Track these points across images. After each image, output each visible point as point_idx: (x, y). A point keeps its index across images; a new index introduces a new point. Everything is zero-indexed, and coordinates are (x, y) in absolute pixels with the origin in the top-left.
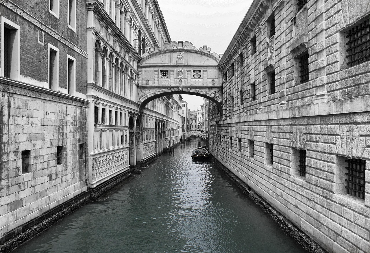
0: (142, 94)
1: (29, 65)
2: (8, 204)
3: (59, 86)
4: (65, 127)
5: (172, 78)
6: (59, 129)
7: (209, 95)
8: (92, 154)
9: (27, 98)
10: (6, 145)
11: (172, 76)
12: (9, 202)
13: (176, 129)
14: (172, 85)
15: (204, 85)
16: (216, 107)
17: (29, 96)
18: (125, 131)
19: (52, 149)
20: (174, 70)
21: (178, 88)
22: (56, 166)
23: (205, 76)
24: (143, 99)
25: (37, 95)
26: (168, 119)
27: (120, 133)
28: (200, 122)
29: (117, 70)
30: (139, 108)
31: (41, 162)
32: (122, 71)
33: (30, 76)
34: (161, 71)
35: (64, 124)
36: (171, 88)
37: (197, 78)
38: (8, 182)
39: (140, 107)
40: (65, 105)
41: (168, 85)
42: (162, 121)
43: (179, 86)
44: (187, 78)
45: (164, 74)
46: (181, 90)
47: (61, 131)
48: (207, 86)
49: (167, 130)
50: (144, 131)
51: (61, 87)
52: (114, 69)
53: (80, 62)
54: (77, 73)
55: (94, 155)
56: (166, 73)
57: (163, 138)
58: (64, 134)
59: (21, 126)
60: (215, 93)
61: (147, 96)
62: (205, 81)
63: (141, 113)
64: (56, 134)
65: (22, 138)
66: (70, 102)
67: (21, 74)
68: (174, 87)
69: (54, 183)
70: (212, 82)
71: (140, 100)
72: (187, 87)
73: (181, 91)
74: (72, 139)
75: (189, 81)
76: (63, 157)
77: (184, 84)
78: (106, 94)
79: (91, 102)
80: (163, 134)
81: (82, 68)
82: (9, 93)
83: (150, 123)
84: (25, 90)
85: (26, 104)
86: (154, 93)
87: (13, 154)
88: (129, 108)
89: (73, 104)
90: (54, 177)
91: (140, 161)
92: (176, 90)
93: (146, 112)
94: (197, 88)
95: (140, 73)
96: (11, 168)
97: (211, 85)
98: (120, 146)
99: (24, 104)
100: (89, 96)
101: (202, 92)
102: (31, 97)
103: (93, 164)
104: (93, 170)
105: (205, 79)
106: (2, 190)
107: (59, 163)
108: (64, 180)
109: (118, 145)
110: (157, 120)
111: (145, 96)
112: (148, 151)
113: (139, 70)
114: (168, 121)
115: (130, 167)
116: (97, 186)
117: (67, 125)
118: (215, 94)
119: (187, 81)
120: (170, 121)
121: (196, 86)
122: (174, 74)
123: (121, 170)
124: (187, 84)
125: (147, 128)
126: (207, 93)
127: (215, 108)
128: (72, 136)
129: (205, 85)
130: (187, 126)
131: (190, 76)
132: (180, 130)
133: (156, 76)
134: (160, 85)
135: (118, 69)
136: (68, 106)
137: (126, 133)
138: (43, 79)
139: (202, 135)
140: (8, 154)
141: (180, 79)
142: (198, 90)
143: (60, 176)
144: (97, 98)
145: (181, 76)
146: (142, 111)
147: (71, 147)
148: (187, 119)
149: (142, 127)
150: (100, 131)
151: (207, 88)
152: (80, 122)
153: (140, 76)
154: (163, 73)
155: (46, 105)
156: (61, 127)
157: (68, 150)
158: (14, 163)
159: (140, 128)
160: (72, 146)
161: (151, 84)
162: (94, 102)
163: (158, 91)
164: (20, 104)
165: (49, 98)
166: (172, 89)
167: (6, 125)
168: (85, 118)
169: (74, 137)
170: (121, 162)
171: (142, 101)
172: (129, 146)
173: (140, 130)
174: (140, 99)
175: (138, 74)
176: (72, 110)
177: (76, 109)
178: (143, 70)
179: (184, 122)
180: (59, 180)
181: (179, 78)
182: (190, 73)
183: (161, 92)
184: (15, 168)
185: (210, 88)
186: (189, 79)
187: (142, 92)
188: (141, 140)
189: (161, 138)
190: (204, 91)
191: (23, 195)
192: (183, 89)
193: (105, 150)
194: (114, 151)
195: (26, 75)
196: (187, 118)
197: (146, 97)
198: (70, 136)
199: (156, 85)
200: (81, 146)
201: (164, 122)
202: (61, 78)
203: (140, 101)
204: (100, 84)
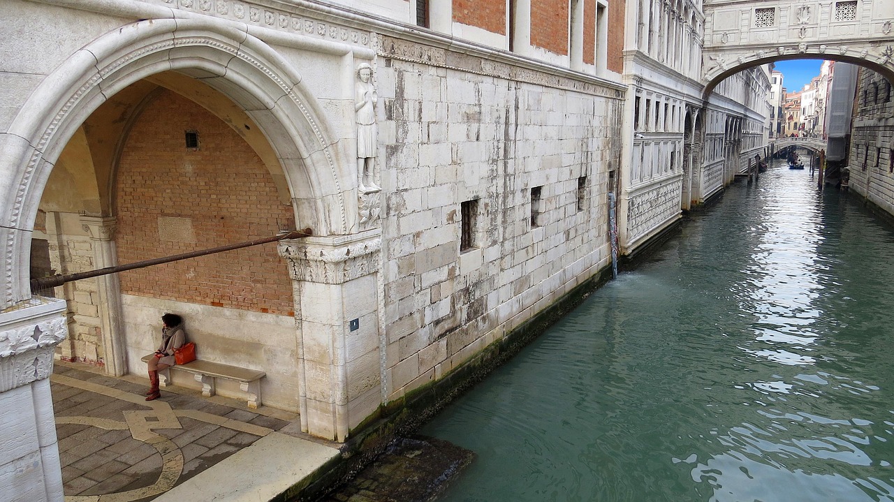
0: (711, 64)
1: (542, 25)
2: (512, 282)
3: (584, 60)
4: (590, 139)
5: (782, 26)
6: (582, 145)
7: (873, 58)
8: (629, 190)
9: (539, 89)
10: (512, 177)
11: (783, 20)
12: (513, 278)
13: (758, 132)
14: (783, 40)
15: (862, 37)
16: (882, 85)
17: (543, 86)
18: (679, 142)
19: (572, 183)
20: (787, 6)
21: (795, 46)
22: (576, 214)
23: (865, 14)
24: (713, 75)
25: (553, 82)
26: (748, 114)
27: (669, 148)
28: (809, 116)
29: (671, 17)
30: (702, 94)
31: (556, 208)
32: (679, 18)
33: (544, 47)
34: (758, 10)
35: (590, 136)
36: (778, 48)
37: (845, 20)
38: (513, 245)
39: (706, 90)
40: (591, 98)
41: (772, 42)
42: (737, 117)
43: (799, 43)
44: (819, 22)
45: (765, 18)
46: (802, 50)
47: (584, 149)
48: (869, 39)
49: (744, 137)
50: (707, 141)
51: (587, 63)
52: (667, 16)
53: (615, 9)
54: (609, 31)
55: (632, 192)
56: (769, 13)
57: (735, 153)
58: (589, 153)
59: (531, 142)
60: (889, 54)
61: (721, 68)
62: (865, 27)
63: (706, 103)
64: (578, 155)
65: (533, 165)
66: (599, 91)
67: (531, 44)
68: (786, 46)
69: (571, 245)
70: (884, 27)
71: (706, 76)
72: (817, 44)
73: (802, 52)
74: (600, 163)
75: (824, 29)
76: (585, 198)
77: (810, 36)
78: (654, 70)
79: (630, 88)
80: (736, 144)
81: (617, 20)
82: (517, 81)
83: (716, 125)
84: (538, 74)
85: (538, 101)
86: (738, 61)
87: (521, 195)
88: (688, 96)
89: (603, 95)
90: (572, 234)
91: (696, 201)
92: (790, 51)
93: (712, 101)
94: (841, 44)
95: (708, 19)
96: (517, 220)
97: (881, 35)
98: (670, 174)
99: (536, 101)
100: (628, 76)
101: (855, 53)
102: (546, 86)
103: (629, 209)
104: (628, 220)
105: (865, 20)
106: (506, 258)
107: (580, 209)
108: (585, 241)
109: (666, 171)
110: (729, 116)
111: (718, 67)
112: (711, 181)
113: (707, 12)
114: (747, 116)
115: (682, 214)
116: (633, 251)
117: (593, 137)
118: (888, 56)
119: (818, 29)
120: (750, 117)
121: (841, 40)
122: (788, 16)
123: (668, 220)
124: (818, 36)
125: (712, 134)
126: (868, 54)
127: (877, 88)
128: (599, 159)
129: (865, 35)
130: (779, 124)
131: (827, 16)
132: (766, 134)
133: (746, 22)
134: (753, 43)
135: (674, 15)
136: (597, 99)
137: (681, 146)
138: (561, 50)
139: (816, 145)
140: (514, 194)
141: (801, 27)
142: (844, 47)
143: (580, 232)
144: (640, 80)
145: (805, 20)
146: (708, 99)
147: (598, 178)
148: (780, 109)
149: (704, 133)
150: (641, 146)
151: (870, 42)
152: (612, 128)
153: (707, 25)
154: (761, 14)
155: (565, 99)
156: (585, 140)
157: (593, 183)
158: (521, 211)
159: (700, 135)
160: (598, 175)
161: (732, 41)
162: (636, 87)
163: (748, 55)
164: (531, 102)
165: (570, 85)
166: (781, 49)
167: (512, 142)
168: (620, 122)
169: (602, 160)
170: (669, 204)
171: (711, 79)
172: (683, 173)
173: (700, 138)
174: (705, 74)
175: (704, 22)
176: (602, 105)
177: (607, 103)
178: (717, 10)
179: (772, 116)
180: (579, 239)
181: (798, 25)
182: (827, 9)
183: (754, 59)
184: (523, 220)
185: (876, 42)
186: (825, 23)
187: (711, 59)
188: (701, 159)
189: (733, 152)
190: (860, 50)
191: (531, 266)
192: (807, 48)
193: (646, 182)
194: (660, 182)
195: (539, 45)
196: (779, 107)
197: (719, 71)
198: (597, 156)
199: (744, 42)
200: (611, 175)
201: (741, 118)
202: (587, 44)
203: (706, 80)
204: (645, 50)
